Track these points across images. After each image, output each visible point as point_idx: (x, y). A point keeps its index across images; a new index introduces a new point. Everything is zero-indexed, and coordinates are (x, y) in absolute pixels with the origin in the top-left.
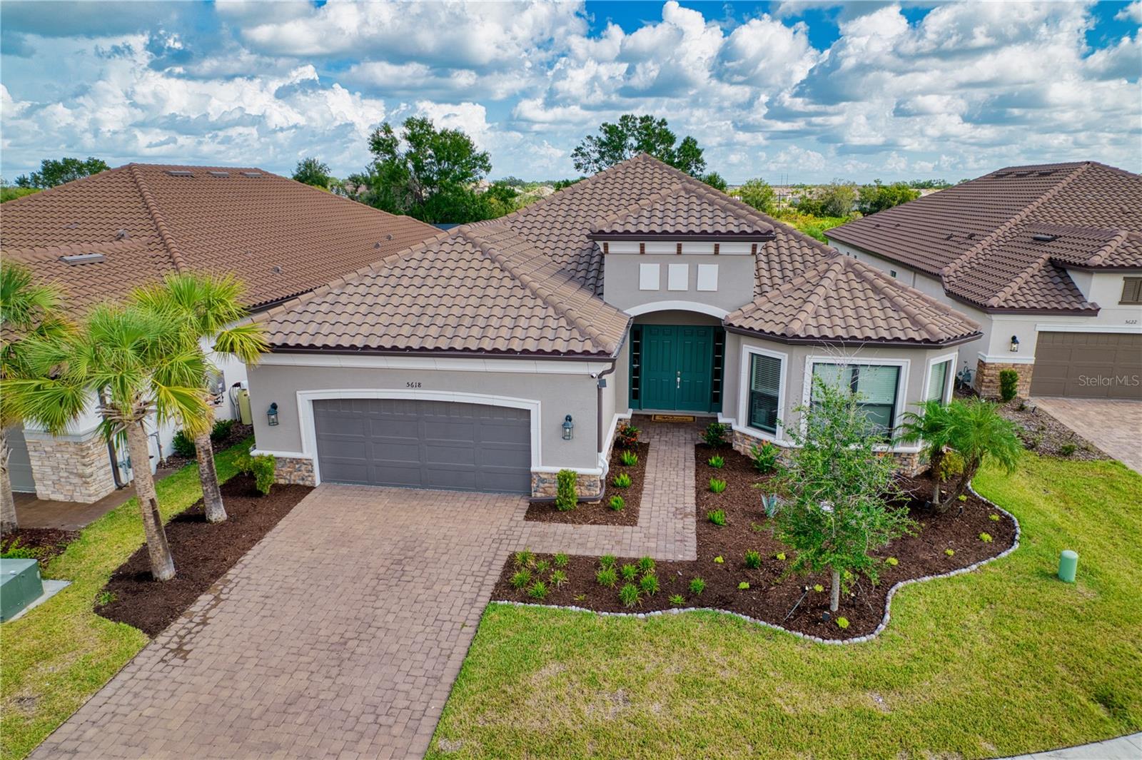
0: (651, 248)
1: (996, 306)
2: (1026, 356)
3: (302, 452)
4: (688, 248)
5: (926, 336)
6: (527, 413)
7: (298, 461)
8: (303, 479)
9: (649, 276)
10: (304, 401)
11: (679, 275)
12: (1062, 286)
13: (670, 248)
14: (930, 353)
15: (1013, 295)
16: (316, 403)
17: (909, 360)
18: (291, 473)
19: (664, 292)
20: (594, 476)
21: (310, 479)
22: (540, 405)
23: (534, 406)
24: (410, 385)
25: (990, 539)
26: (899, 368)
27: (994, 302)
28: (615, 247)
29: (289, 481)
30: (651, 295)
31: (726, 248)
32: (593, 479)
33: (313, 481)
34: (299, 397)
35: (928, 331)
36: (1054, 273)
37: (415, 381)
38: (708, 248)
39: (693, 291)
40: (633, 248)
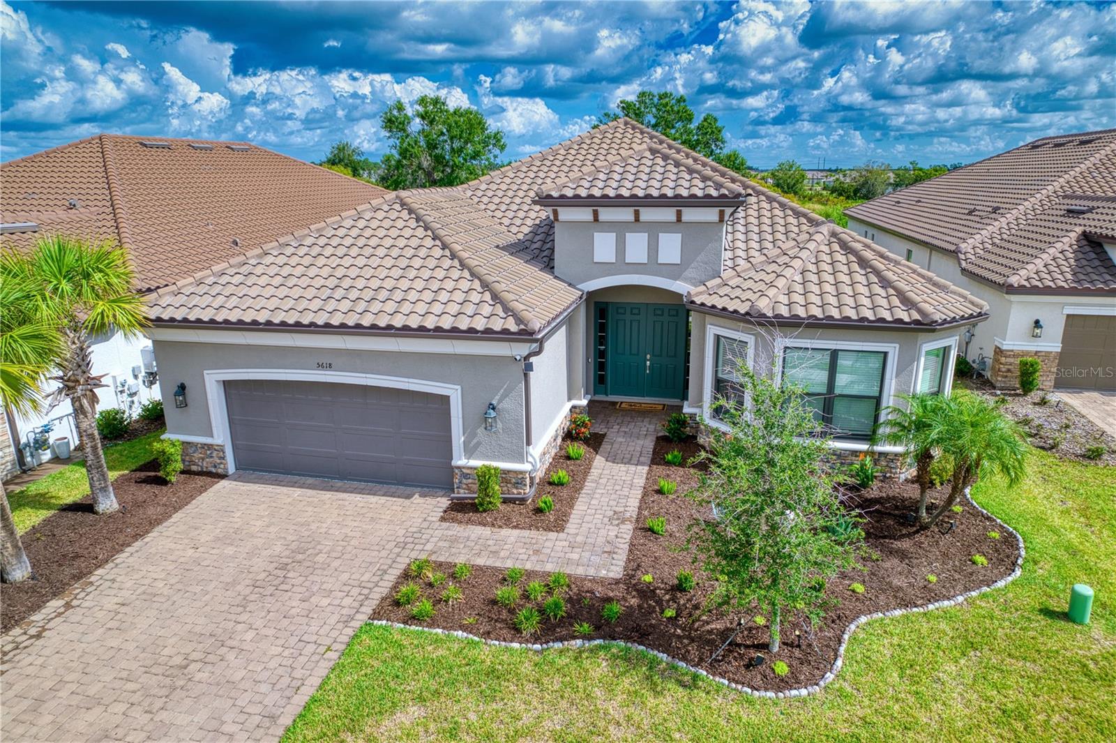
0: (606, 214)
1: (1016, 285)
2: (1051, 343)
3: (212, 437)
4: (648, 214)
5: (916, 316)
6: (445, 400)
7: (210, 447)
8: (215, 467)
9: (604, 247)
10: (212, 381)
11: (637, 248)
12: (1097, 263)
13: (626, 215)
14: (922, 336)
15: (1037, 273)
16: (227, 385)
17: (897, 346)
18: (203, 459)
19: (621, 265)
20: (521, 472)
21: (222, 466)
22: (459, 391)
23: (454, 392)
24: (320, 366)
25: (985, 562)
26: (886, 354)
27: (1014, 280)
28: (566, 214)
29: (202, 467)
30: (607, 269)
31: (690, 215)
32: (520, 476)
33: (226, 469)
34: (206, 377)
35: (920, 311)
36: (1088, 249)
37: (326, 361)
38: (668, 214)
39: (652, 265)
40: (585, 214)
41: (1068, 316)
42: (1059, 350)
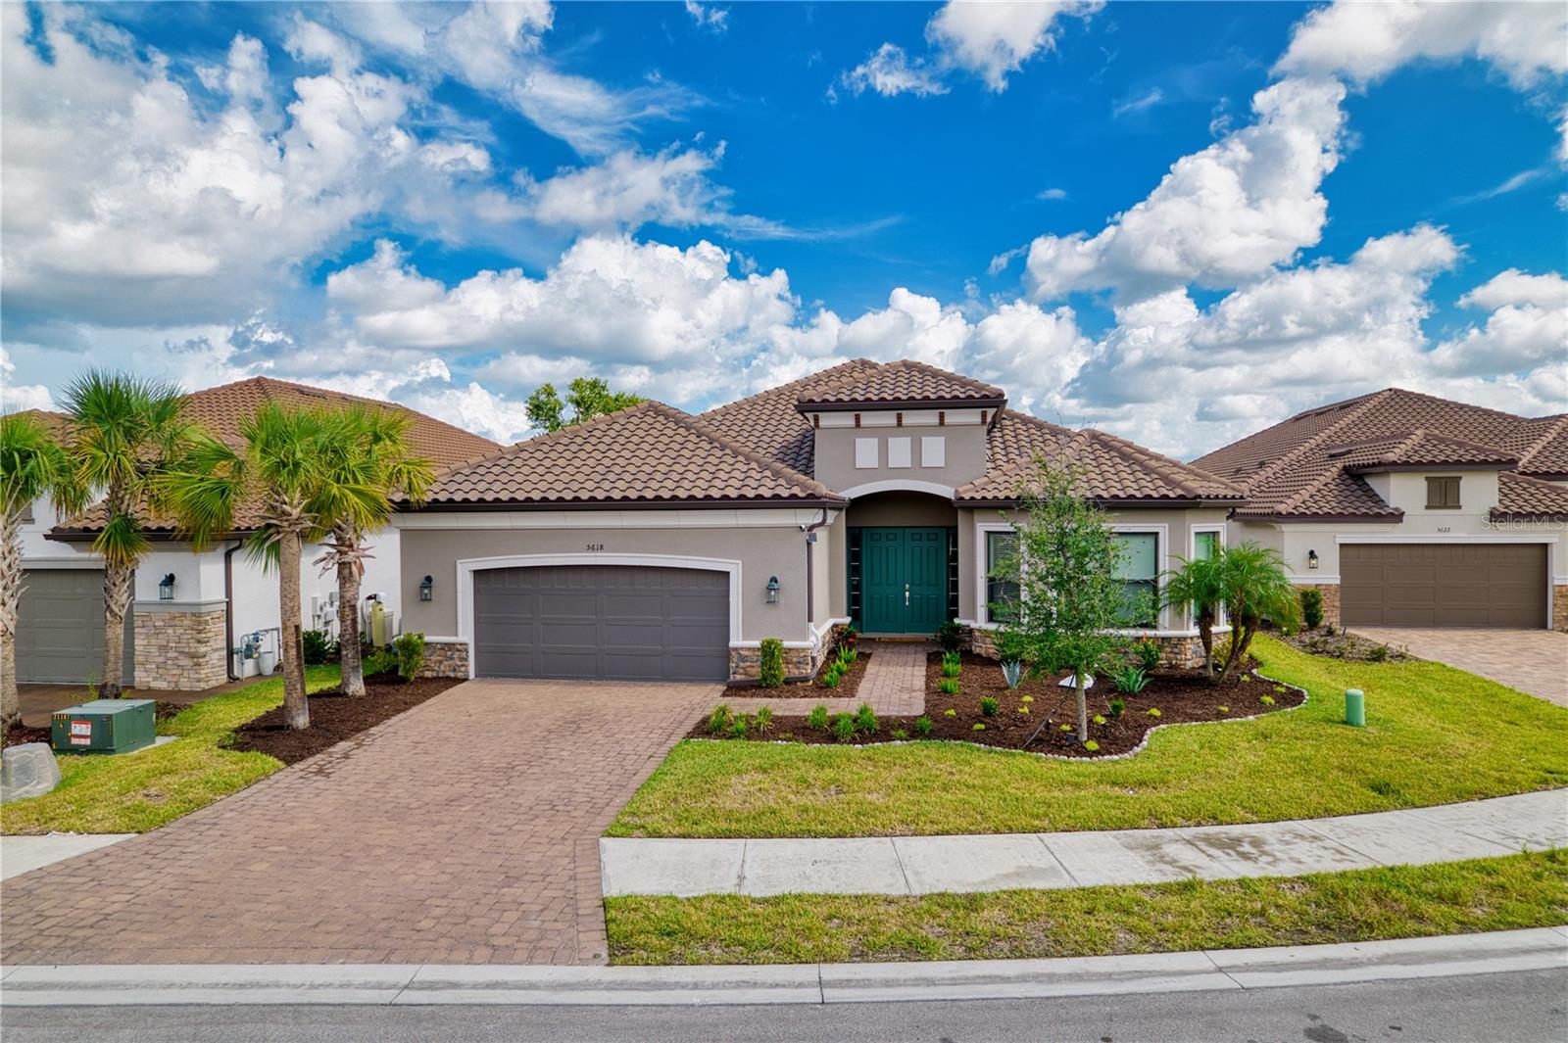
0: (869, 419)
1: (1284, 513)
2: (1328, 575)
3: (456, 635)
4: (910, 418)
5: (1180, 492)
6: (726, 575)
7: (450, 646)
8: (454, 670)
9: (866, 452)
10: (465, 572)
11: (900, 451)
12: (1360, 493)
13: (888, 419)
14: (1189, 516)
15: (1303, 503)
16: (477, 573)
17: (1167, 525)
18: (441, 662)
19: (884, 469)
20: (804, 650)
21: (463, 669)
22: (740, 566)
23: (734, 567)
24: (592, 548)
25: (1273, 702)
26: (1156, 534)
28: (827, 420)
29: (438, 672)
30: (869, 474)
31: (953, 417)
32: (802, 655)
33: (467, 671)
34: (459, 566)
35: (1183, 488)
36: (1349, 481)
37: (597, 543)
38: (930, 418)
39: (917, 468)
40: (846, 420)
41: (1341, 545)
42: (1338, 582)
